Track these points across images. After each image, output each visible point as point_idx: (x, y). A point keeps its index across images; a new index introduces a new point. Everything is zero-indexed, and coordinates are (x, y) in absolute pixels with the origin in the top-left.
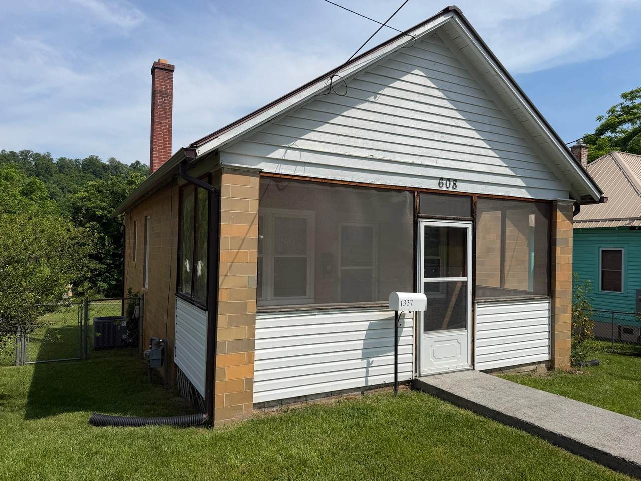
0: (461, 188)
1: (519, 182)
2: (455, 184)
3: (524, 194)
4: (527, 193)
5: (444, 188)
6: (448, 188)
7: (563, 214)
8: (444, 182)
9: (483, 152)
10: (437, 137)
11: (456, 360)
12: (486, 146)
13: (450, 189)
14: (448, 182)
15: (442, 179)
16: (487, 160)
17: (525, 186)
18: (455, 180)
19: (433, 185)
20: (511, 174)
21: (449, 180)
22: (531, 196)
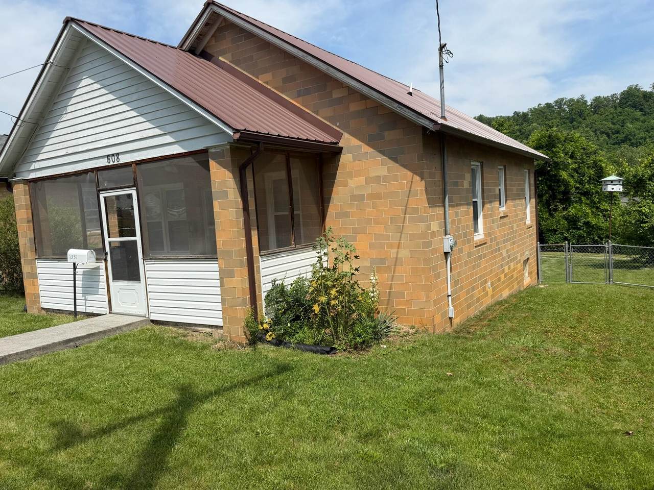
0: (124, 159)
1: (168, 139)
2: (118, 157)
3: (177, 149)
4: (180, 148)
5: (112, 163)
6: (114, 162)
7: (216, 162)
8: (111, 158)
9: (134, 121)
10: (101, 122)
11: (135, 307)
12: (136, 114)
13: (116, 163)
14: (113, 158)
15: (108, 156)
16: (138, 127)
17: (174, 141)
18: (118, 154)
19: (103, 163)
20: (159, 133)
21: (113, 155)
22: (184, 149)
